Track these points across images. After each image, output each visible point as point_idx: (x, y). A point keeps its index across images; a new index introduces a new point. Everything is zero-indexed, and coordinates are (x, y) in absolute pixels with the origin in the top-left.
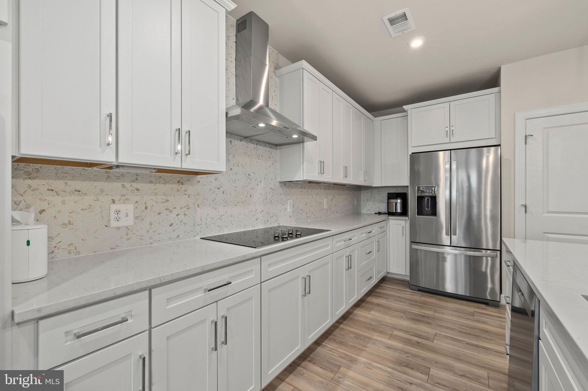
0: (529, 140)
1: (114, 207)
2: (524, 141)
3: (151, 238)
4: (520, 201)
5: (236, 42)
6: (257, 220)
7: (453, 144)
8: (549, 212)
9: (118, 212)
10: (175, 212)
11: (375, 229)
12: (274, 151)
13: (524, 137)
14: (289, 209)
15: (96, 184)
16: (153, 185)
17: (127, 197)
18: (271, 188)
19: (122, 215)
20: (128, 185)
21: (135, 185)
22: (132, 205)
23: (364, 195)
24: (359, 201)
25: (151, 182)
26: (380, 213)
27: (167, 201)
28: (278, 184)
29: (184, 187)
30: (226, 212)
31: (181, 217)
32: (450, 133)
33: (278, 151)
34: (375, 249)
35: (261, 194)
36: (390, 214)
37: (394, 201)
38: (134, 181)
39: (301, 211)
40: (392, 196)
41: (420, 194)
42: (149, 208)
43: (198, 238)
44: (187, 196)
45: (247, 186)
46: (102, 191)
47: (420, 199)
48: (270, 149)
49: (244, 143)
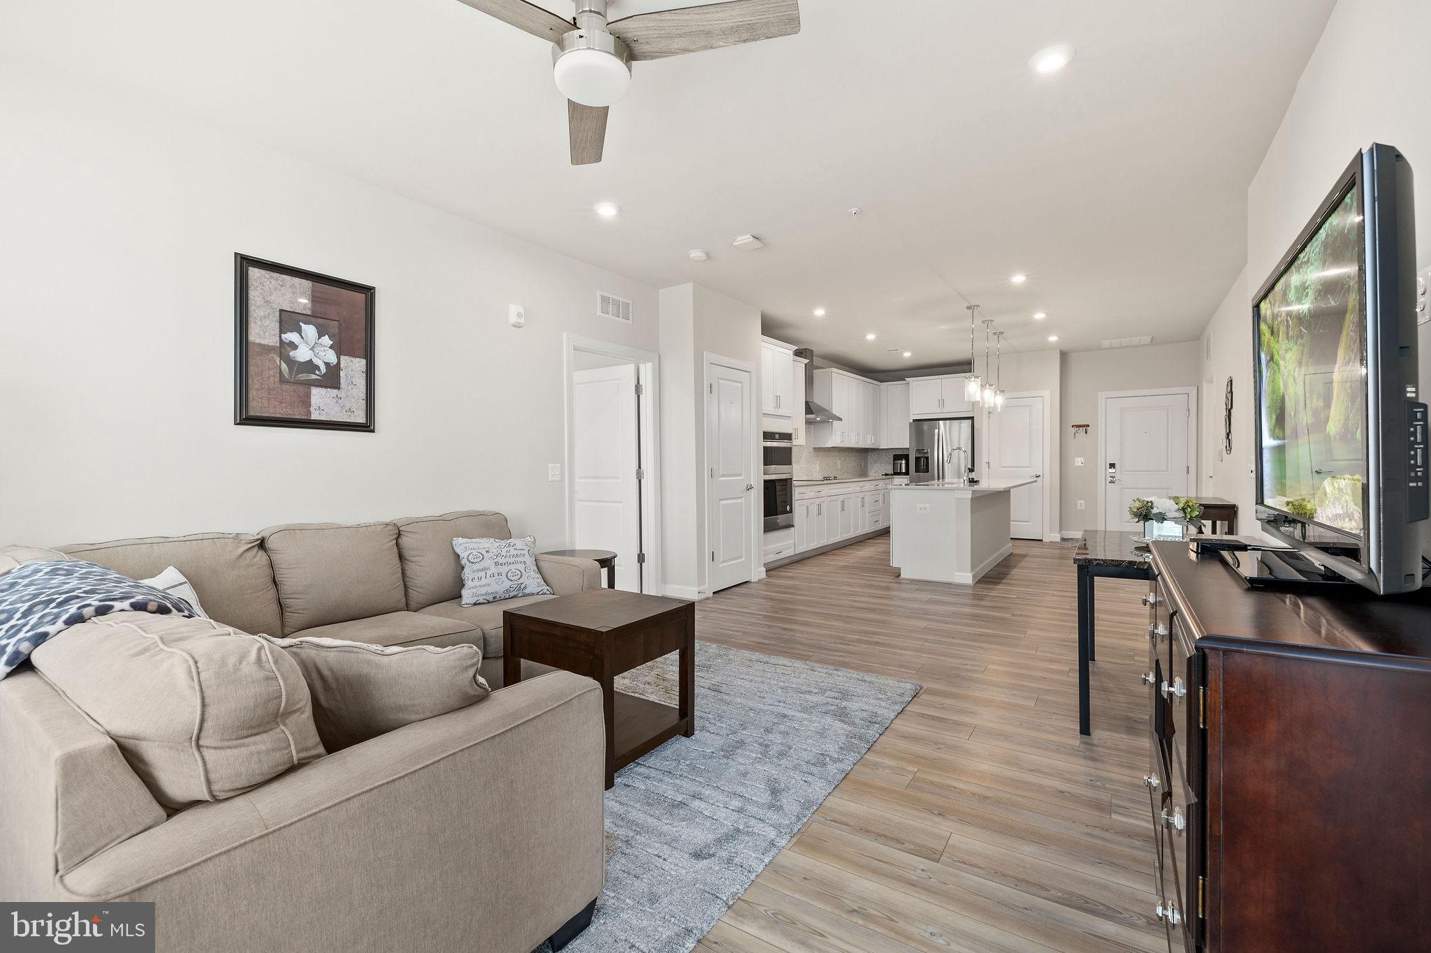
2: (988, 416)
4: (985, 460)
7: (945, 414)
8: (1003, 467)
11: (881, 484)
13: (988, 413)
18: (809, 452)
23: (870, 457)
24: (866, 462)
26: (886, 475)
32: (942, 403)
34: (881, 498)
36: (896, 474)
37: (900, 462)
40: (897, 457)
41: (919, 455)
47: (917, 459)
48: (818, 426)
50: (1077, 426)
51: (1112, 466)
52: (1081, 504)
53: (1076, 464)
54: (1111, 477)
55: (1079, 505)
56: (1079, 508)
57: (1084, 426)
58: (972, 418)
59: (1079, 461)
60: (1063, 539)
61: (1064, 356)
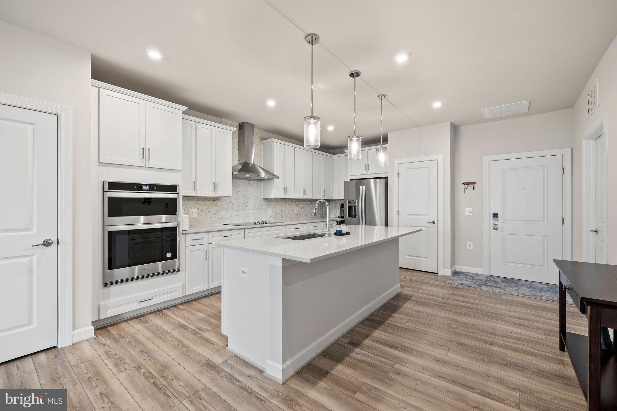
0: (400, 175)
1: (191, 210)
2: (397, 176)
3: (203, 223)
4: (395, 209)
5: (239, 134)
6: (250, 218)
7: (369, 175)
9: (192, 212)
10: (212, 213)
11: (323, 225)
12: (260, 183)
13: (397, 174)
14: (269, 213)
15: (186, 202)
16: (204, 202)
17: (195, 207)
18: (258, 202)
19: (194, 213)
20: (195, 202)
21: (198, 202)
22: (197, 210)
23: (331, 205)
25: (203, 201)
26: (338, 217)
27: (209, 208)
28: (263, 200)
29: (215, 202)
30: (234, 213)
31: (214, 215)
32: (368, 167)
33: (262, 182)
35: (252, 205)
38: (197, 201)
39: (277, 214)
41: (349, 205)
42: (202, 211)
43: (221, 224)
44: (216, 206)
45: (244, 201)
46: (188, 204)
47: (350, 208)
48: (257, 182)
49: (243, 181)
50: (468, 184)
51: (495, 215)
52: (470, 245)
53: (466, 214)
54: (494, 224)
55: (468, 246)
56: (468, 248)
57: (472, 183)
58: (386, 178)
59: (467, 211)
60: (456, 273)
61: (455, 129)
